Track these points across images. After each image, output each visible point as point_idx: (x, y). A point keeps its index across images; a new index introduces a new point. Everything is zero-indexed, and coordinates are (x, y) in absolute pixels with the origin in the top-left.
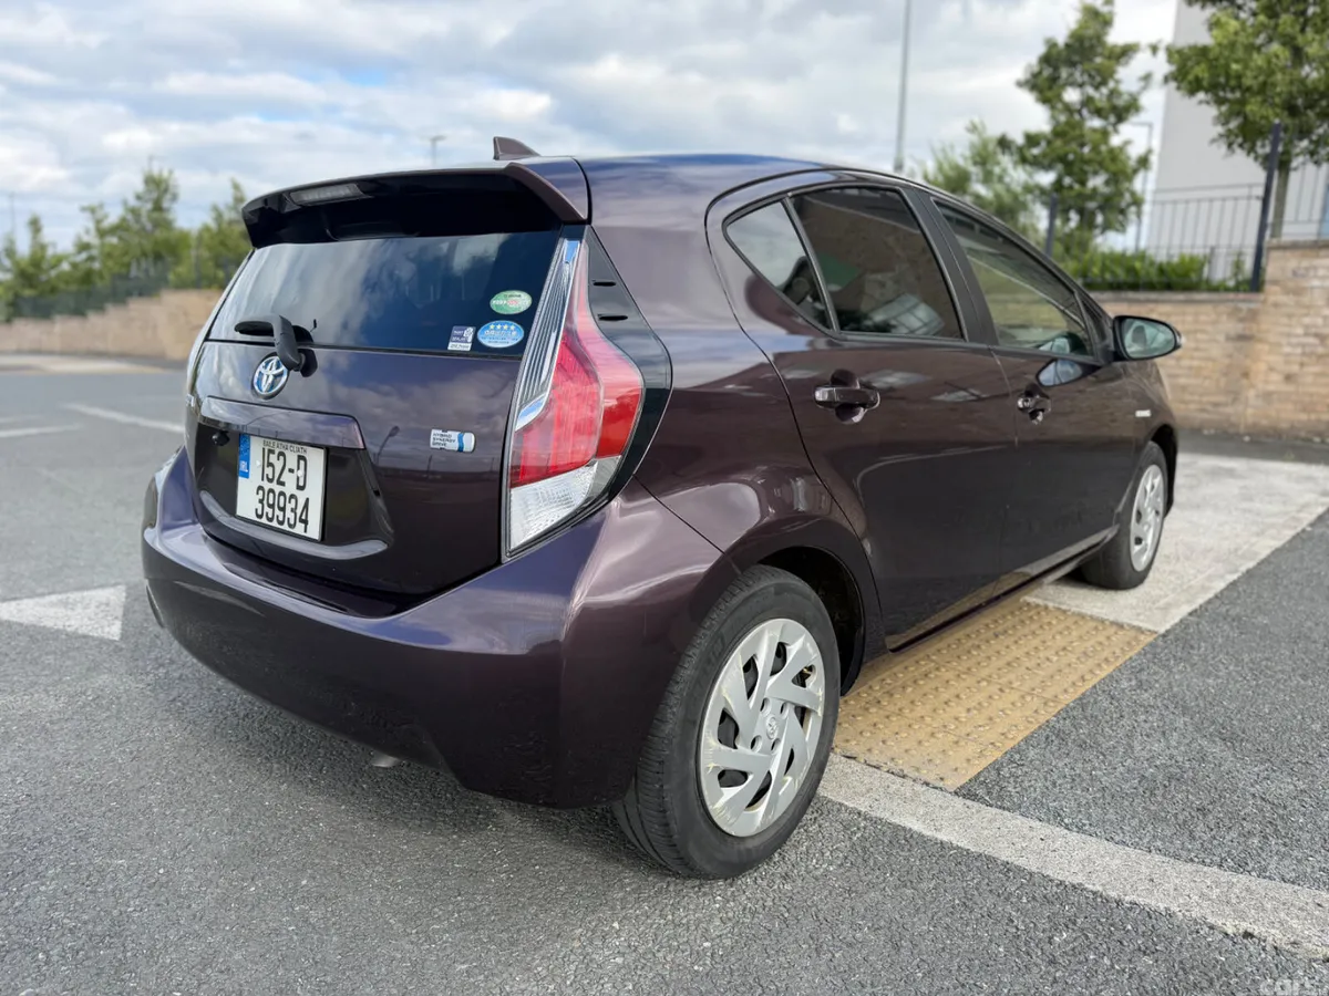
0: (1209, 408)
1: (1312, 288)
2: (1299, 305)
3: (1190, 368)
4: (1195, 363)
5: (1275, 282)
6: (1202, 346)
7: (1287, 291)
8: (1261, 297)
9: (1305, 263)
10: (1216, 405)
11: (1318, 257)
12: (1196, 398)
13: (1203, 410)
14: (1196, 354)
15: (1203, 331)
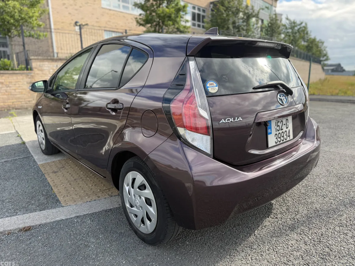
0: (27, 102)
1: (45, 70)
2: (43, 74)
3: (19, 92)
4: (20, 91)
5: (36, 68)
6: (21, 85)
7: (39, 70)
8: (33, 72)
9: (41, 63)
10: (29, 101)
11: (44, 62)
12: (23, 100)
13: (26, 103)
14: (20, 88)
15: (20, 82)
